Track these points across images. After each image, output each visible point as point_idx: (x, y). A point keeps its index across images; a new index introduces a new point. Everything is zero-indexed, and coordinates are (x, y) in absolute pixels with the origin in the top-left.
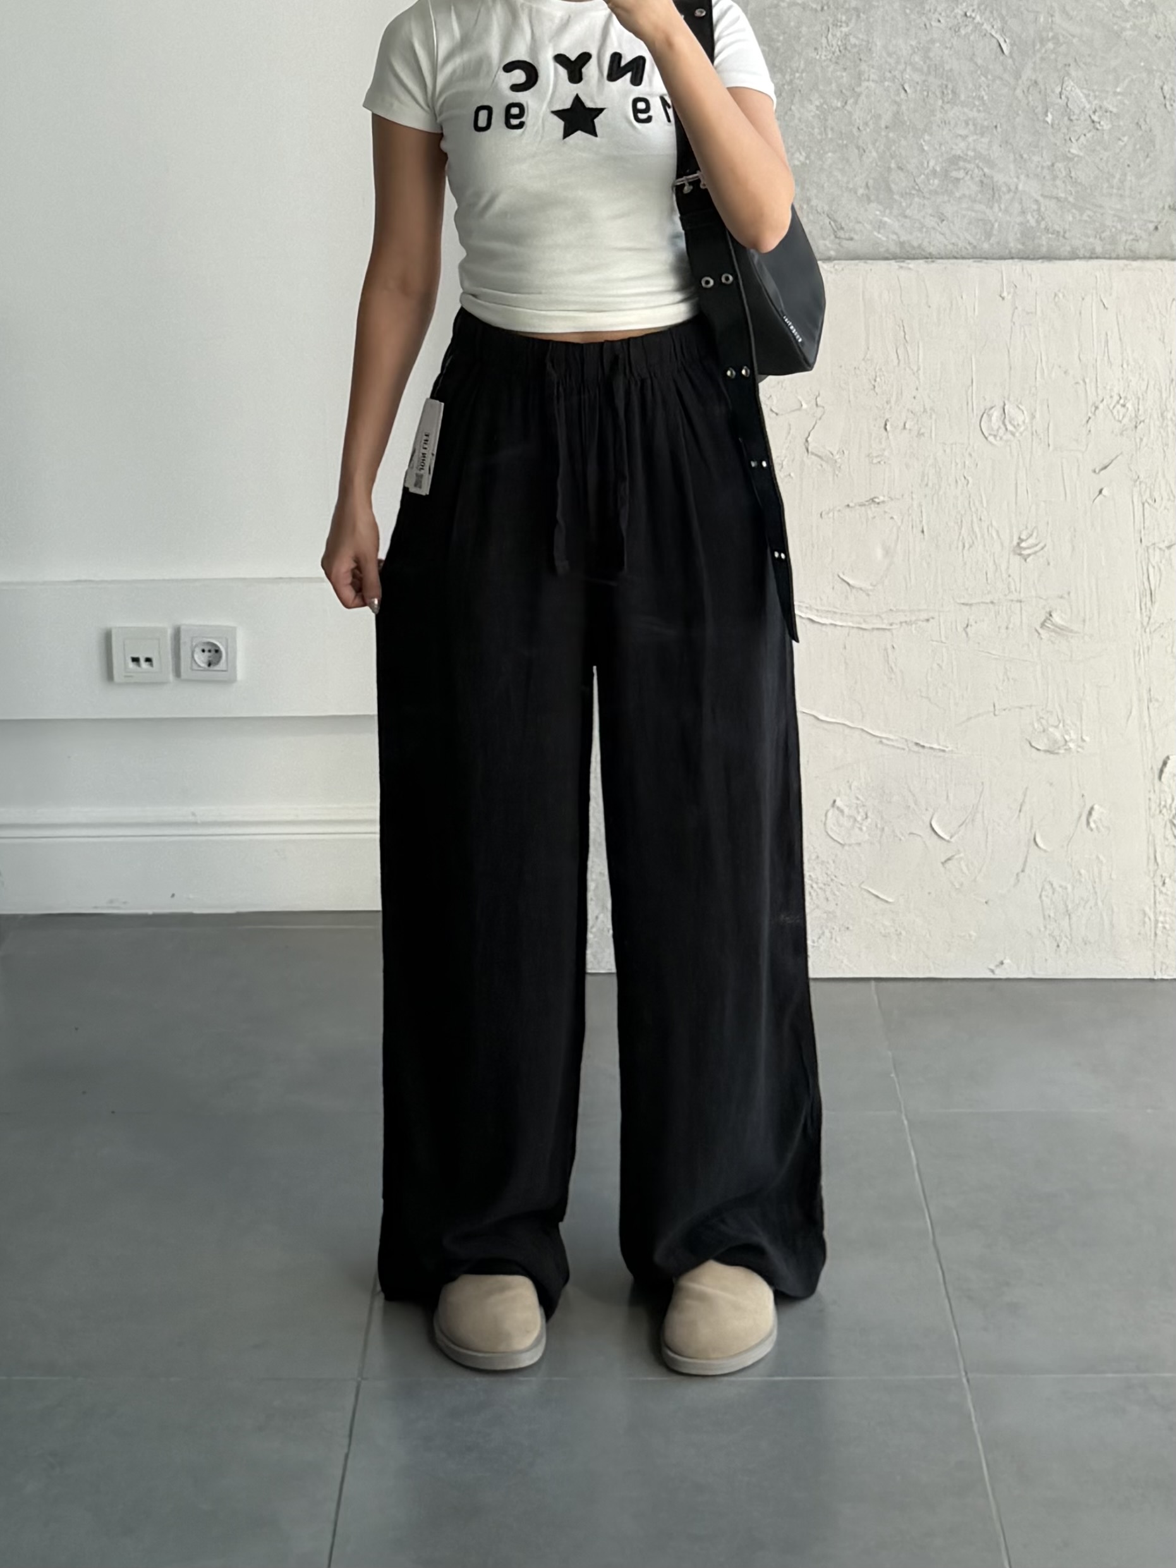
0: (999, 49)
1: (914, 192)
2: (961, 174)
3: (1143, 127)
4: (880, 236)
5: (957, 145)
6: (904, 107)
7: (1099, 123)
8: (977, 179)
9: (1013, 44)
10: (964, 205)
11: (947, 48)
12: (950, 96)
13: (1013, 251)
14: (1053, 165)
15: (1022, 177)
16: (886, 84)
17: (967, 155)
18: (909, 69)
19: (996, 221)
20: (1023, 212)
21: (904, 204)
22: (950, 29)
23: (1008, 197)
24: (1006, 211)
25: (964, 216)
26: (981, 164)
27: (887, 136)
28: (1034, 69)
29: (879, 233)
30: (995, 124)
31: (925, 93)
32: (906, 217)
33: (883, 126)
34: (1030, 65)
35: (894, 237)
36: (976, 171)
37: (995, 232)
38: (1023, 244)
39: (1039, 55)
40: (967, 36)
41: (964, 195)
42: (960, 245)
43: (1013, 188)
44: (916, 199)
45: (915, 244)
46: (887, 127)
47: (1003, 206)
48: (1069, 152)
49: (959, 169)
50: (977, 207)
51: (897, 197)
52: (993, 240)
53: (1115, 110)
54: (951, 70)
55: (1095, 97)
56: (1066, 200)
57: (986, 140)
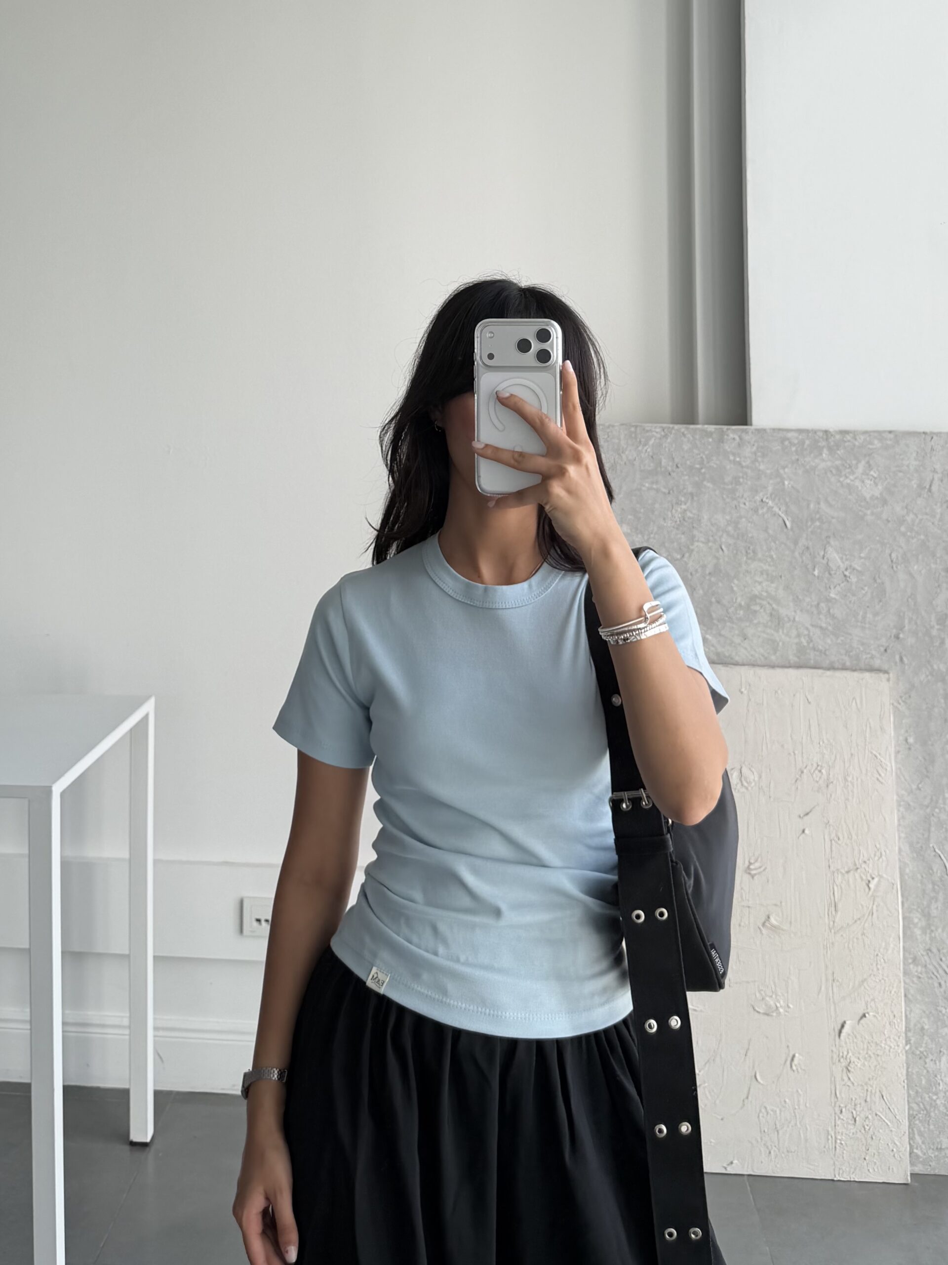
0: (784, 524)
1: (727, 618)
2: (758, 608)
3: (879, 581)
5: (755, 587)
6: (721, 561)
7: (849, 577)
8: (768, 612)
9: (793, 522)
10: (759, 629)
11: (749, 522)
12: (752, 554)
13: (792, 662)
14: (818, 604)
16: (710, 544)
17: (762, 595)
18: (725, 535)
19: (781, 641)
20: (799, 636)
21: (720, 627)
22: (752, 509)
23: (788, 625)
24: (788, 635)
25: (759, 637)
26: (771, 602)
27: (710, 580)
28: (807, 539)
31: (735, 552)
32: (721, 635)
33: (708, 572)
34: (805, 536)
35: (712, 649)
36: (768, 606)
37: (779, 648)
38: (799, 658)
39: (810, 530)
40: (763, 514)
41: (760, 623)
42: (757, 656)
43: (792, 619)
44: (728, 624)
45: (727, 655)
46: (710, 574)
47: (785, 631)
48: (829, 596)
49: (756, 604)
50: (768, 631)
51: (715, 622)
52: (778, 655)
53: (859, 569)
54: (752, 537)
55: (847, 560)
56: (826, 629)
57: (774, 585)
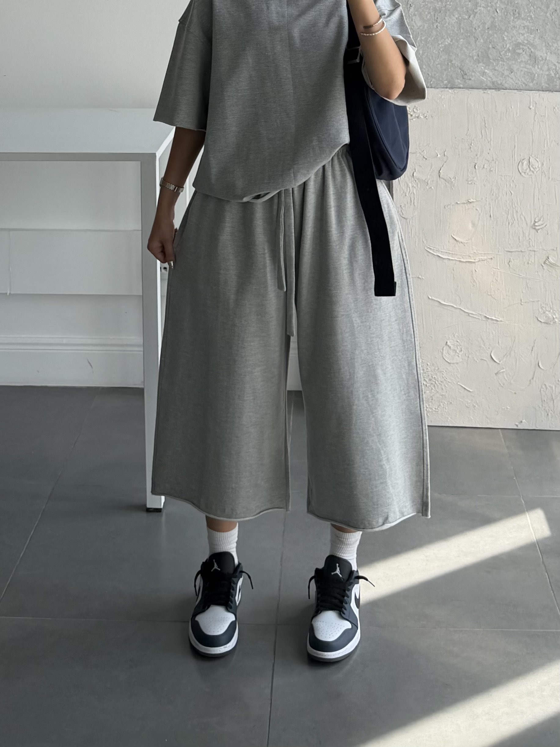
1: (499, 59)
2: (521, 51)
4: (483, 78)
5: (519, 37)
6: (496, 20)
8: (528, 54)
10: (522, 66)
12: (517, 15)
13: (544, 87)
15: (548, 53)
16: (489, 8)
17: (524, 42)
19: (536, 73)
20: (549, 70)
21: (495, 64)
23: (542, 62)
24: (541, 69)
25: (522, 71)
26: (530, 47)
27: (488, 33)
28: (555, 4)
29: (483, 77)
30: (537, 28)
31: (506, 14)
32: (495, 70)
33: (487, 28)
35: (489, 79)
36: (528, 50)
37: (535, 78)
41: (522, 61)
42: (520, 83)
43: (544, 58)
44: (500, 62)
45: (499, 82)
46: (488, 28)
49: (520, 49)
50: (528, 66)
51: (491, 61)
52: (534, 82)
54: (517, 3)
57: (532, 36)
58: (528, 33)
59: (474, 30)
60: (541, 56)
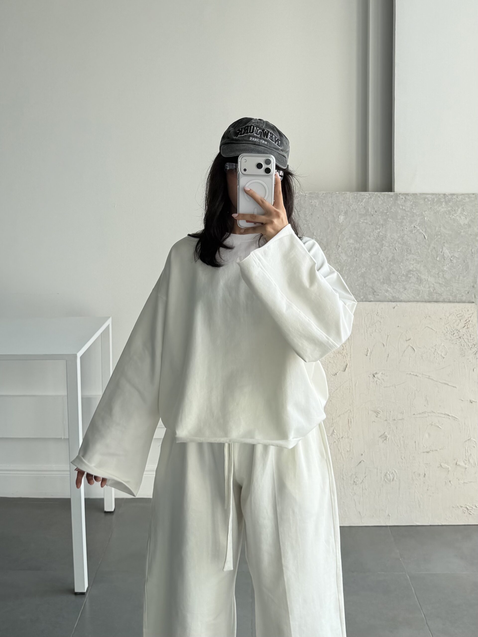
0: (424, 237)
1: (397, 281)
4: (387, 294)
5: (410, 266)
6: (395, 255)
7: (453, 260)
8: (416, 277)
9: (428, 236)
10: (412, 285)
11: (409, 237)
12: (409, 251)
13: (426, 299)
14: (438, 273)
15: (429, 277)
16: (391, 247)
17: (413, 270)
18: (397, 243)
19: (421, 290)
20: (429, 287)
21: (394, 284)
22: (410, 231)
23: (425, 282)
24: (424, 287)
25: (412, 288)
26: (417, 273)
27: (390, 264)
28: (434, 244)
30: (422, 260)
31: (402, 250)
32: (394, 288)
33: (389, 260)
35: (391, 295)
37: (420, 293)
38: (429, 297)
39: (436, 239)
40: (415, 233)
41: (412, 282)
42: (410, 297)
43: (426, 280)
44: (398, 283)
45: (397, 297)
47: (423, 285)
48: (443, 269)
49: (411, 274)
50: (416, 285)
51: (392, 282)
52: (420, 296)
53: (457, 257)
54: (410, 244)
55: (452, 253)
56: (442, 284)
57: (419, 265)
58: (416, 263)
59: (381, 262)
60: (424, 279)
